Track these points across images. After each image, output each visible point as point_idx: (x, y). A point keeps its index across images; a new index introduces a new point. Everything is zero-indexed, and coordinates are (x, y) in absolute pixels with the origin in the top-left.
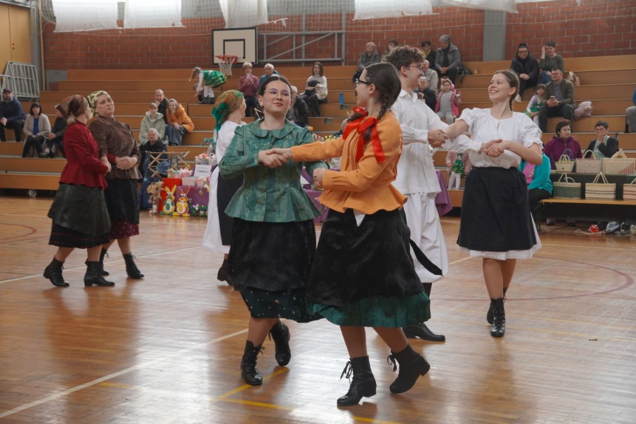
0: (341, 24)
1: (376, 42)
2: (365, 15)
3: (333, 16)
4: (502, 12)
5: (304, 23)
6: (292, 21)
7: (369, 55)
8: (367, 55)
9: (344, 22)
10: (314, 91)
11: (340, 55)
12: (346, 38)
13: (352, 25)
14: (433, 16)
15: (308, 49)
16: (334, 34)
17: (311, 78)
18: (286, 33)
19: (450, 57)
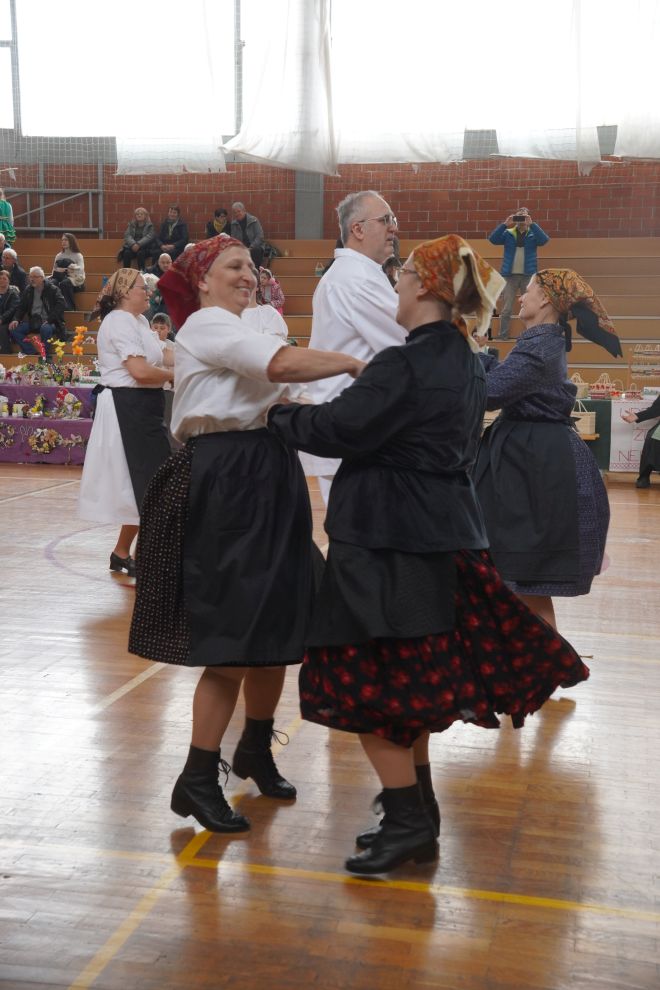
0: (96, 181)
1: (148, 209)
2: (131, 169)
3: (85, 167)
4: (318, 174)
5: (42, 176)
6: (24, 172)
7: (141, 225)
8: (137, 225)
9: (100, 178)
10: (66, 273)
11: (96, 225)
12: (104, 201)
13: (113, 182)
14: (226, 175)
15: (48, 213)
16: (87, 194)
17: (59, 256)
18: (17, 189)
19: (249, 233)
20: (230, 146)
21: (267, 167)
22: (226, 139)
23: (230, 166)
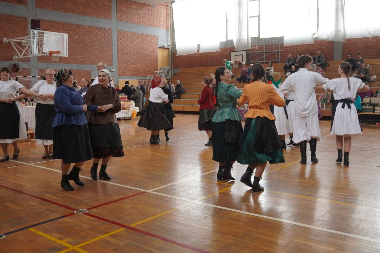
0: (278, 48)
2: (288, 44)
3: (276, 45)
4: (341, 42)
5: (265, 48)
6: (260, 47)
7: (289, 59)
8: (288, 59)
9: (280, 47)
10: (269, 73)
11: (278, 59)
12: (281, 53)
13: (283, 48)
14: (314, 44)
15: (266, 57)
16: (276, 52)
17: (267, 68)
18: (258, 52)
19: (321, 59)
20: (315, 36)
21: (326, 41)
22: (314, 34)
23: (315, 42)
